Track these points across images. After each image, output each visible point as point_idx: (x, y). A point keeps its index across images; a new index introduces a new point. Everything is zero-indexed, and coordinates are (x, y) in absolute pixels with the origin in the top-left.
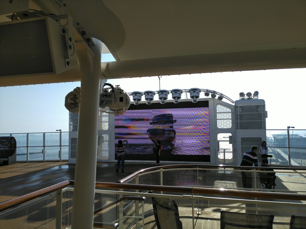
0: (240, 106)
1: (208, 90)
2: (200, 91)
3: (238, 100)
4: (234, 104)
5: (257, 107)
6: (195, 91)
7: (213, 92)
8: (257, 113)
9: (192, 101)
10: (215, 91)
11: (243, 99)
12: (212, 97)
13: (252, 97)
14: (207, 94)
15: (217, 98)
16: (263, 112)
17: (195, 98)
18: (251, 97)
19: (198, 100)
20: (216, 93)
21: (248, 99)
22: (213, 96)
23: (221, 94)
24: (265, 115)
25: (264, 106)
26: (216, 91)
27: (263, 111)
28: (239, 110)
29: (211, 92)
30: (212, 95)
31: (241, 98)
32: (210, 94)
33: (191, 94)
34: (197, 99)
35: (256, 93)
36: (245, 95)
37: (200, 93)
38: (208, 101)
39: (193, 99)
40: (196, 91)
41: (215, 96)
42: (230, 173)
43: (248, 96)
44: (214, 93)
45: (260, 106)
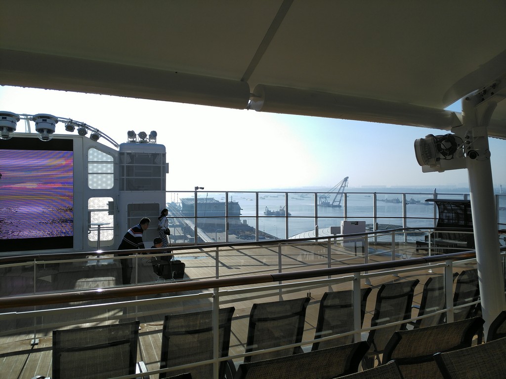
0: (128, 153)
1: (72, 120)
2: (57, 122)
3: (126, 142)
4: (118, 149)
5: (155, 155)
6: (46, 120)
7: (81, 125)
8: (154, 165)
9: (40, 138)
10: (85, 124)
11: (134, 142)
12: (79, 133)
13: (147, 139)
14: (70, 128)
15: (88, 135)
16: (163, 164)
17: (45, 132)
18: (145, 139)
19: (51, 137)
20: (87, 128)
21: (141, 142)
22: (82, 132)
23: (96, 129)
24: (165, 168)
25: (164, 155)
26: (87, 124)
27: (162, 162)
28: (126, 159)
29: (78, 125)
30: (79, 131)
31: (130, 139)
32: (77, 128)
33: (37, 124)
34: (50, 135)
35: (154, 134)
36: (137, 136)
37: (56, 125)
38: (72, 141)
39: (41, 134)
40: (48, 120)
41: (86, 133)
42: (106, 264)
43: (141, 138)
44: (83, 128)
45: (158, 154)
